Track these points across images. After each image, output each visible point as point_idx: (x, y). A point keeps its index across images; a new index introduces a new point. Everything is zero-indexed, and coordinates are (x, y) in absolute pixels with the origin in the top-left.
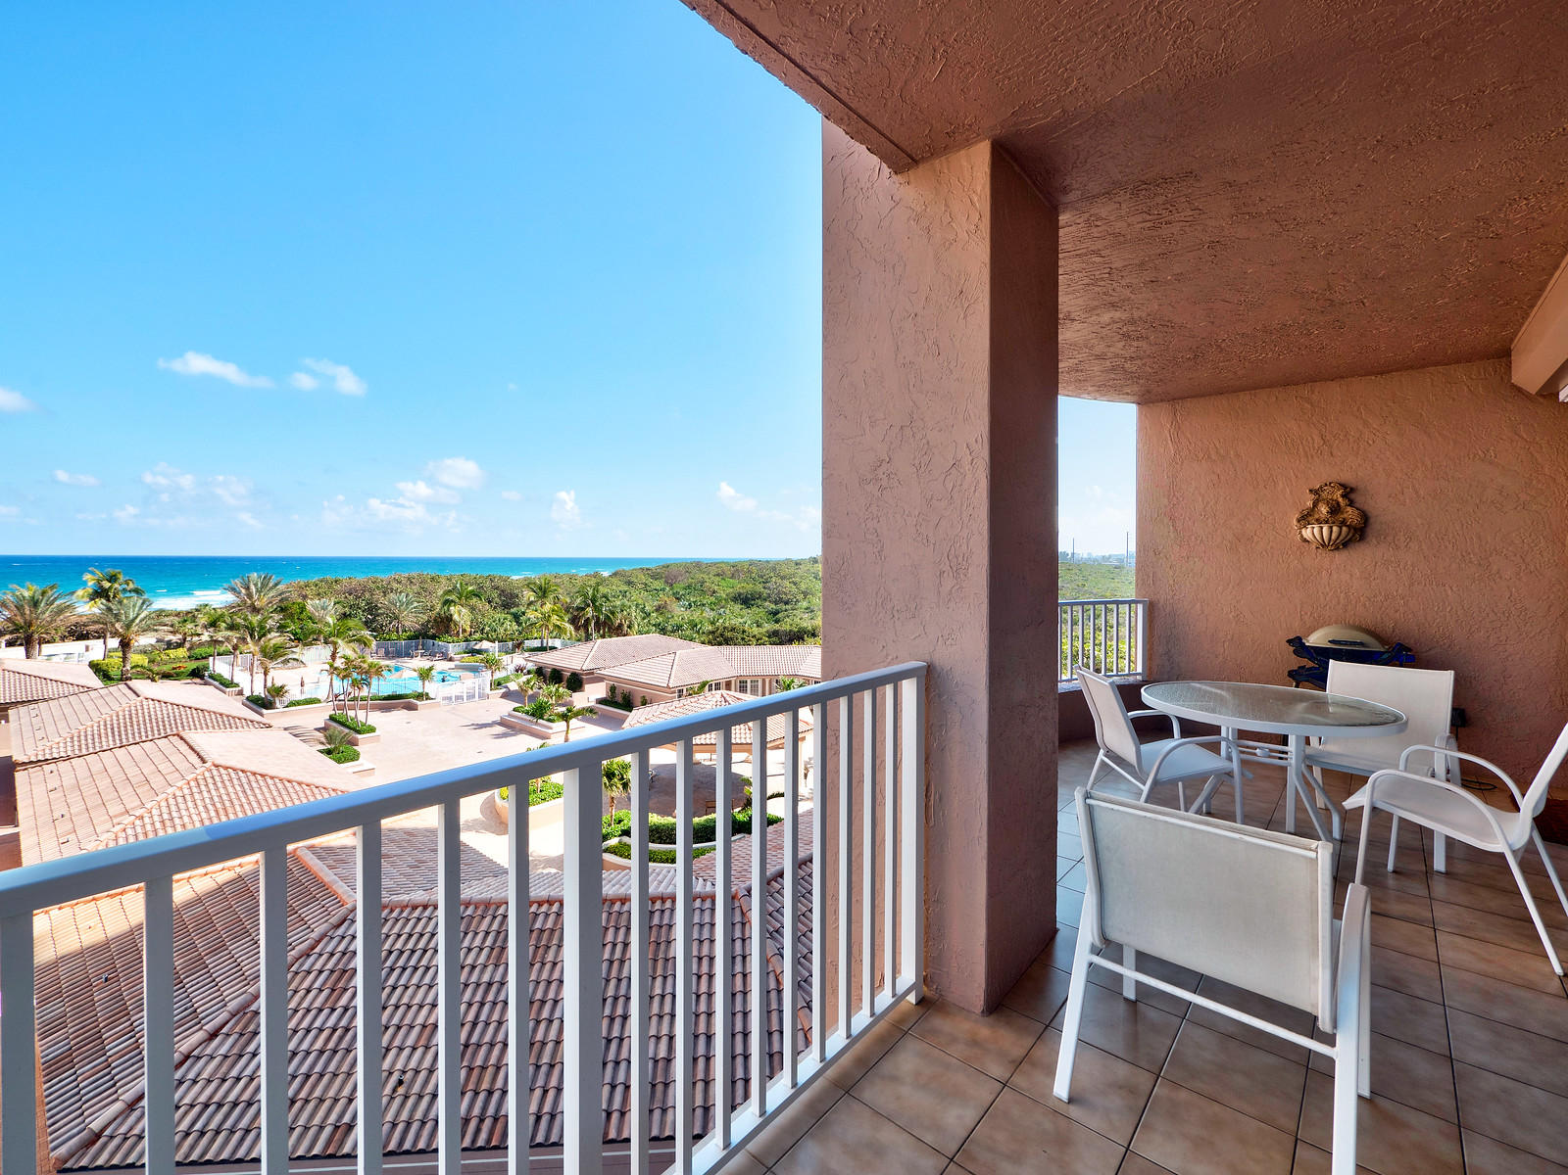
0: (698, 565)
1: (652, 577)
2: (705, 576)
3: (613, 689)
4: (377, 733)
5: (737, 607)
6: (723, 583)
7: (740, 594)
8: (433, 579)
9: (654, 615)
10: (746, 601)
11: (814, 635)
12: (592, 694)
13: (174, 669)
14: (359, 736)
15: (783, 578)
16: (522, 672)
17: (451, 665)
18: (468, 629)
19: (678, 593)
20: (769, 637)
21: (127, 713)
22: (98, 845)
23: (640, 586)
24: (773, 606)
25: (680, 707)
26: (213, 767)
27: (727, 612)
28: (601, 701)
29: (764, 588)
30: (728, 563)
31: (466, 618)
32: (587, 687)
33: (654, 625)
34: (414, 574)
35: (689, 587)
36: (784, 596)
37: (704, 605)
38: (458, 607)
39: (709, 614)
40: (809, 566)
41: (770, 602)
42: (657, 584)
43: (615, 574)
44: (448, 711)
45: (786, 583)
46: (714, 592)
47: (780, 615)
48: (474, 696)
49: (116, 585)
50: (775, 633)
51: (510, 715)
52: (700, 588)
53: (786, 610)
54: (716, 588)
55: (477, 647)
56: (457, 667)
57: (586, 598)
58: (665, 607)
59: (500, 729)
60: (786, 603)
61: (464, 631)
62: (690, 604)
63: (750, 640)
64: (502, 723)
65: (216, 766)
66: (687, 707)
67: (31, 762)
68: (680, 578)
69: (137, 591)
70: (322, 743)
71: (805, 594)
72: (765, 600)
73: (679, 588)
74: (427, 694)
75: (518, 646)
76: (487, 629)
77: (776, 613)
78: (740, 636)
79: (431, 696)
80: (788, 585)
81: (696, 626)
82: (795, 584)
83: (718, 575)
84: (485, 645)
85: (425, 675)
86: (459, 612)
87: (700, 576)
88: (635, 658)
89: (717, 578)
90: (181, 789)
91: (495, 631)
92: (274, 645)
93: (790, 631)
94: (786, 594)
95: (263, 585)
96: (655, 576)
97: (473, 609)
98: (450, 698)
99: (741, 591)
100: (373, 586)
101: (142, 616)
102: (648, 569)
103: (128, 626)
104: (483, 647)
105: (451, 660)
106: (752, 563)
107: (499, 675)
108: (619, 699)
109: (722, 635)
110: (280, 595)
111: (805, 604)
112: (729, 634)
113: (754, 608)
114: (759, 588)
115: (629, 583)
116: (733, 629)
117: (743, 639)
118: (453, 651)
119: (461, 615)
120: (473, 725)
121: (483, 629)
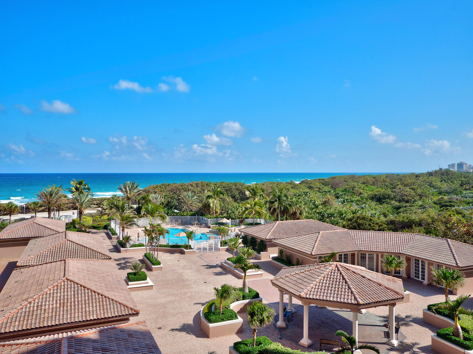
0: (353, 177)
1: (323, 184)
2: (356, 184)
3: (281, 252)
4: (161, 265)
5: (373, 204)
6: (367, 188)
7: (375, 195)
8: (207, 185)
9: (321, 207)
10: (379, 199)
11: (420, 225)
12: (272, 253)
13: (98, 225)
14: (153, 266)
15: (406, 186)
16: (239, 237)
17: (207, 230)
18: (219, 212)
19: (338, 194)
20: (388, 224)
21: (59, 246)
22: (10, 315)
23: (317, 189)
24: (397, 204)
25: (308, 271)
26: (66, 280)
27: (367, 206)
28: (274, 258)
29: (392, 192)
30: (372, 176)
31: (218, 205)
32: (269, 249)
33: (318, 213)
34: (199, 182)
35: (345, 190)
36: (405, 197)
37: (352, 201)
38: (213, 200)
39: (355, 207)
40: (425, 178)
41: (396, 201)
42: (326, 189)
43: (302, 182)
44: (198, 256)
45: (407, 189)
46: (361, 194)
47: (400, 210)
48: (212, 249)
49: (81, 186)
50: (392, 222)
51: (225, 262)
52: (352, 191)
53: (405, 207)
54: (362, 191)
55: (221, 221)
56: (210, 232)
57: (275, 196)
58: (328, 202)
59: (219, 270)
60: (407, 202)
61: (216, 212)
62: (344, 201)
63: (374, 226)
64: (222, 266)
65: (67, 280)
66: (312, 271)
67: (22, 266)
68: (340, 185)
69: (88, 189)
70: (132, 269)
71: (421, 196)
72: (392, 199)
73: (339, 191)
74: (190, 246)
75: (241, 222)
76: (230, 211)
77: (398, 208)
78: (367, 223)
79: (192, 247)
80: (408, 190)
81: (342, 215)
82: (413, 189)
83: (364, 183)
84: (225, 220)
85: (190, 235)
86: (213, 202)
87: (352, 184)
88: (297, 233)
89: (363, 185)
90: (50, 290)
91: (234, 212)
92: (127, 216)
93: (403, 221)
94: (406, 196)
95: (132, 187)
96: (325, 184)
97: (223, 200)
98: (201, 249)
99: (377, 193)
100: (181, 188)
101: (87, 200)
102: (323, 180)
103: (81, 205)
104: (224, 222)
105: (209, 227)
106: (388, 176)
107: (226, 238)
108: (284, 258)
109: (356, 222)
110: (138, 192)
111: (420, 203)
112: (360, 222)
113: (385, 205)
114: (389, 192)
115: (310, 188)
116: (363, 218)
117: (370, 225)
118: (210, 223)
119: (215, 203)
120: (207, 265)
121: (228, 212)
